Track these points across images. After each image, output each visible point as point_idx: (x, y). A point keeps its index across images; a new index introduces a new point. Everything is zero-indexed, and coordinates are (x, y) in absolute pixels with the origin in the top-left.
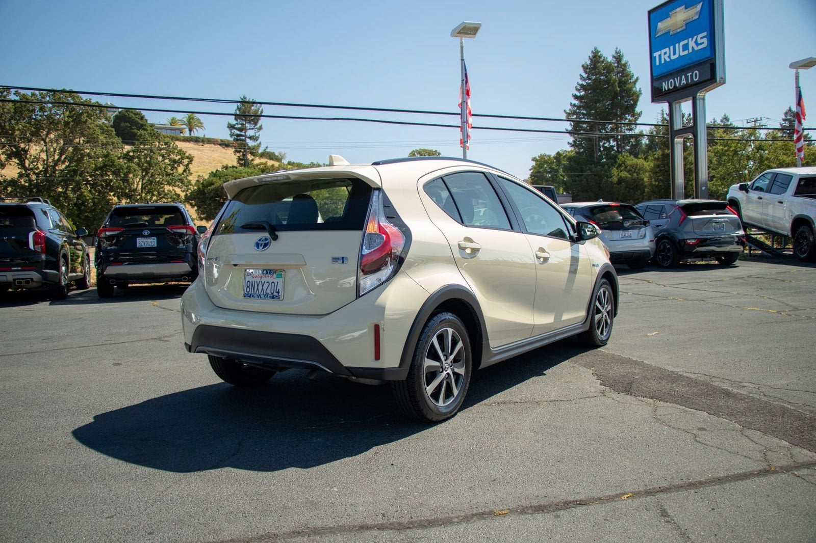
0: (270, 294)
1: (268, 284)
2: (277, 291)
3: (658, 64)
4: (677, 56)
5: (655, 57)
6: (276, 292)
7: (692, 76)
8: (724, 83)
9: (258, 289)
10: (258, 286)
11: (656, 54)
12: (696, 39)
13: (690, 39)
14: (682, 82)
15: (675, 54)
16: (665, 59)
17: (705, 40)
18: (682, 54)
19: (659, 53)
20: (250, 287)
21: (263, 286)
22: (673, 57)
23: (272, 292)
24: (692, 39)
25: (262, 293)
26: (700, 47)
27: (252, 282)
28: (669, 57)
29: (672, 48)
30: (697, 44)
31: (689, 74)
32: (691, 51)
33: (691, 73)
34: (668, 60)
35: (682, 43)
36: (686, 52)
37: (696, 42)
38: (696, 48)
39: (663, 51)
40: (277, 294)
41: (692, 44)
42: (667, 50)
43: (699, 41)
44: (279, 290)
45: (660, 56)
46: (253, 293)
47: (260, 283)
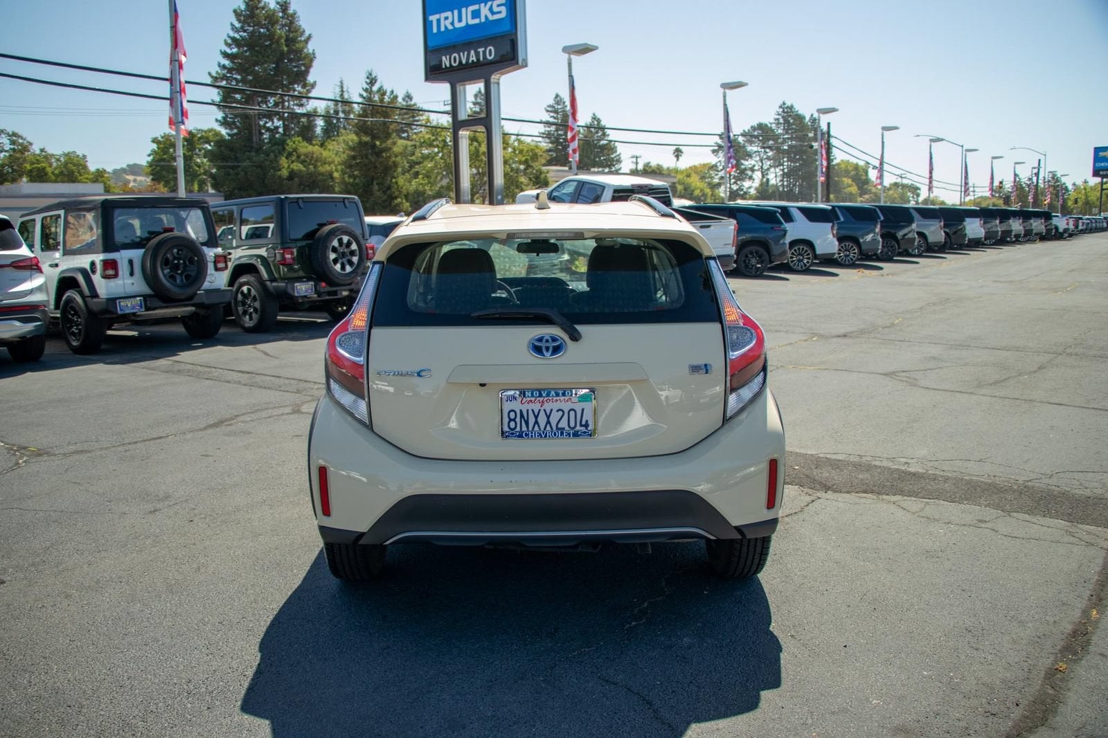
0: (567, 428)
1: (561, 413)
2: (584, 423)
3: (435, 30)
4: (463, 24)
5: (432, 21)
6: (581, 425)
7: (484, 52)
8: (526, 66)
9: (536, 422)
10: (536, 417)
11: (433, 18)
12: (491, 6)
13: (483, 5)
14: (471, 59)
15: (460, 20)
16: (446, 27)
17: (503, 9)
18: (471, 22)
19: (437, 16)
20: (518, 420)
21: (548, 417)
22: (458, 25)
23: (572, 424)
24: (485, 5)
25: (548, 428)
26: (496, 17)
27: (521, 411)
28: (452, 24)
29: (456, 12)
30: (493, 13)
31: (481, 50)
32: (483, 20)
33: (483, 49)
34: (450, 27)
35: (471, 8)
36: (477, 21)
37: (491, 9)
38: (491, 18)
39: (444, 15)
40: (583, 429)
41: (485, 11)
42: (449, 14)
43: (495, 9)
44: (587, 421)
45: (438, 21)
46: (524, 428)
47: (542, 412)
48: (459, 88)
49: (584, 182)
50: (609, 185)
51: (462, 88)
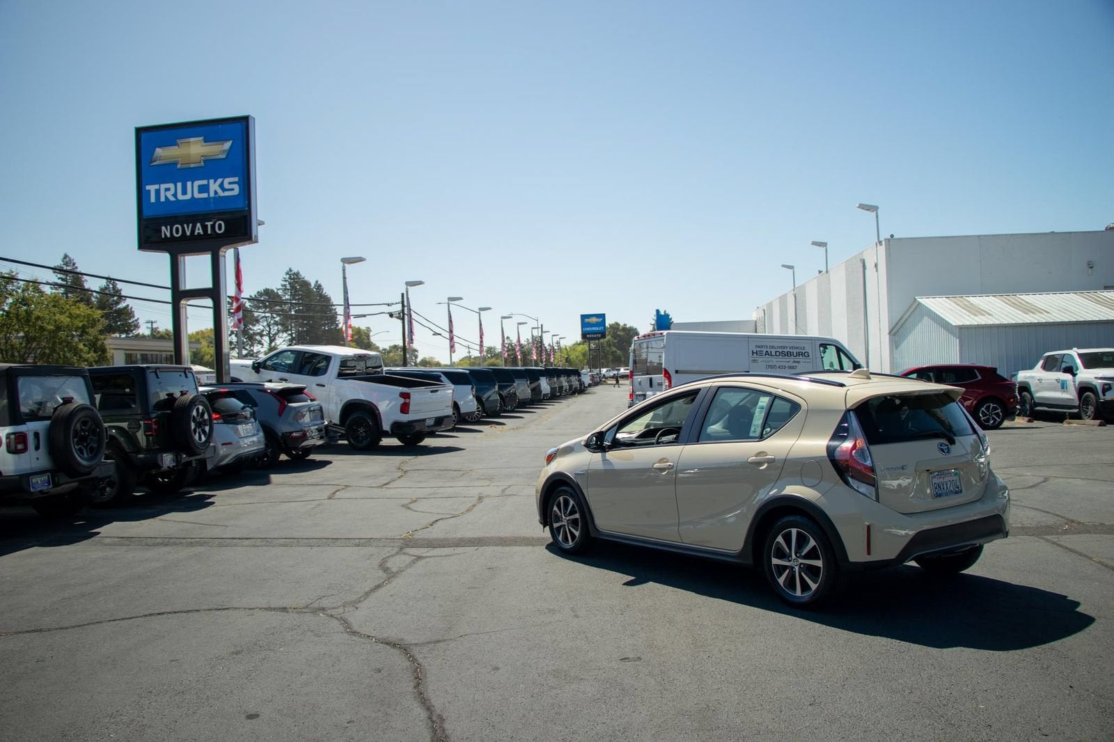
3: (153, 200)
4: (188, 196)
5: (149, 191)
7: (213, 227)
8: (257, 242)
11: (152, 188)
12: (222, 183)
13: (212, 181)
14: (197, 232)
15: (184, 192)
16: (166, 197)
17: (236, 187)
18: (197, 195)
19: (157, 187)
22: (180, 197)
24: (215, 182)
26: (227, 194)
28: (175, 195)
29: (179, 185)
30: (224, 190)
31: (209, 224)
32: (212, 195)
33: (212, 223)
34: (172, 199)
35: (197, 183)
36: (205, 195)
37: (221, 186)
38: (221, 194)
39: (163, 186)
41: (214, 186)
42: (171, 186)
43: (226, 186)
45: (158, 192)
48: (181, 258)
49: (306, 353)
50: (336, 355)
51: (182, 258)
